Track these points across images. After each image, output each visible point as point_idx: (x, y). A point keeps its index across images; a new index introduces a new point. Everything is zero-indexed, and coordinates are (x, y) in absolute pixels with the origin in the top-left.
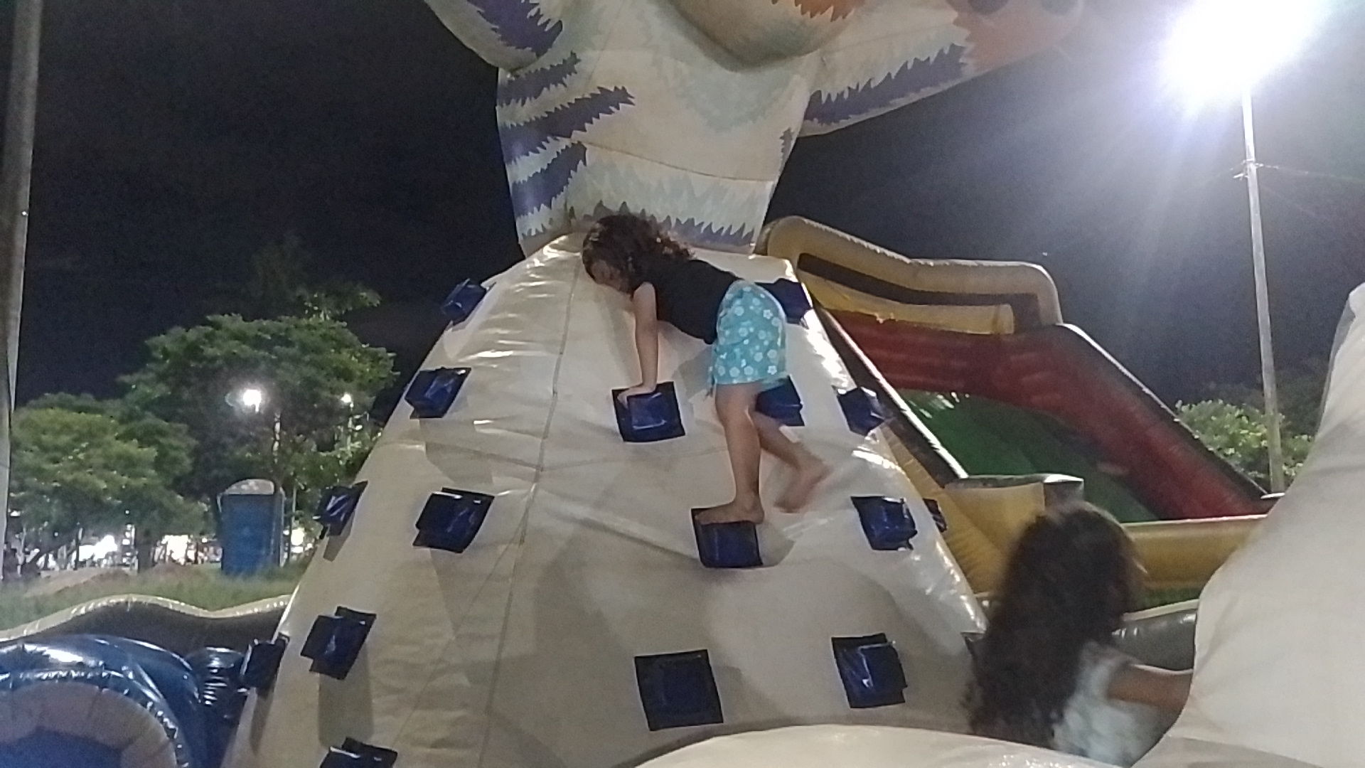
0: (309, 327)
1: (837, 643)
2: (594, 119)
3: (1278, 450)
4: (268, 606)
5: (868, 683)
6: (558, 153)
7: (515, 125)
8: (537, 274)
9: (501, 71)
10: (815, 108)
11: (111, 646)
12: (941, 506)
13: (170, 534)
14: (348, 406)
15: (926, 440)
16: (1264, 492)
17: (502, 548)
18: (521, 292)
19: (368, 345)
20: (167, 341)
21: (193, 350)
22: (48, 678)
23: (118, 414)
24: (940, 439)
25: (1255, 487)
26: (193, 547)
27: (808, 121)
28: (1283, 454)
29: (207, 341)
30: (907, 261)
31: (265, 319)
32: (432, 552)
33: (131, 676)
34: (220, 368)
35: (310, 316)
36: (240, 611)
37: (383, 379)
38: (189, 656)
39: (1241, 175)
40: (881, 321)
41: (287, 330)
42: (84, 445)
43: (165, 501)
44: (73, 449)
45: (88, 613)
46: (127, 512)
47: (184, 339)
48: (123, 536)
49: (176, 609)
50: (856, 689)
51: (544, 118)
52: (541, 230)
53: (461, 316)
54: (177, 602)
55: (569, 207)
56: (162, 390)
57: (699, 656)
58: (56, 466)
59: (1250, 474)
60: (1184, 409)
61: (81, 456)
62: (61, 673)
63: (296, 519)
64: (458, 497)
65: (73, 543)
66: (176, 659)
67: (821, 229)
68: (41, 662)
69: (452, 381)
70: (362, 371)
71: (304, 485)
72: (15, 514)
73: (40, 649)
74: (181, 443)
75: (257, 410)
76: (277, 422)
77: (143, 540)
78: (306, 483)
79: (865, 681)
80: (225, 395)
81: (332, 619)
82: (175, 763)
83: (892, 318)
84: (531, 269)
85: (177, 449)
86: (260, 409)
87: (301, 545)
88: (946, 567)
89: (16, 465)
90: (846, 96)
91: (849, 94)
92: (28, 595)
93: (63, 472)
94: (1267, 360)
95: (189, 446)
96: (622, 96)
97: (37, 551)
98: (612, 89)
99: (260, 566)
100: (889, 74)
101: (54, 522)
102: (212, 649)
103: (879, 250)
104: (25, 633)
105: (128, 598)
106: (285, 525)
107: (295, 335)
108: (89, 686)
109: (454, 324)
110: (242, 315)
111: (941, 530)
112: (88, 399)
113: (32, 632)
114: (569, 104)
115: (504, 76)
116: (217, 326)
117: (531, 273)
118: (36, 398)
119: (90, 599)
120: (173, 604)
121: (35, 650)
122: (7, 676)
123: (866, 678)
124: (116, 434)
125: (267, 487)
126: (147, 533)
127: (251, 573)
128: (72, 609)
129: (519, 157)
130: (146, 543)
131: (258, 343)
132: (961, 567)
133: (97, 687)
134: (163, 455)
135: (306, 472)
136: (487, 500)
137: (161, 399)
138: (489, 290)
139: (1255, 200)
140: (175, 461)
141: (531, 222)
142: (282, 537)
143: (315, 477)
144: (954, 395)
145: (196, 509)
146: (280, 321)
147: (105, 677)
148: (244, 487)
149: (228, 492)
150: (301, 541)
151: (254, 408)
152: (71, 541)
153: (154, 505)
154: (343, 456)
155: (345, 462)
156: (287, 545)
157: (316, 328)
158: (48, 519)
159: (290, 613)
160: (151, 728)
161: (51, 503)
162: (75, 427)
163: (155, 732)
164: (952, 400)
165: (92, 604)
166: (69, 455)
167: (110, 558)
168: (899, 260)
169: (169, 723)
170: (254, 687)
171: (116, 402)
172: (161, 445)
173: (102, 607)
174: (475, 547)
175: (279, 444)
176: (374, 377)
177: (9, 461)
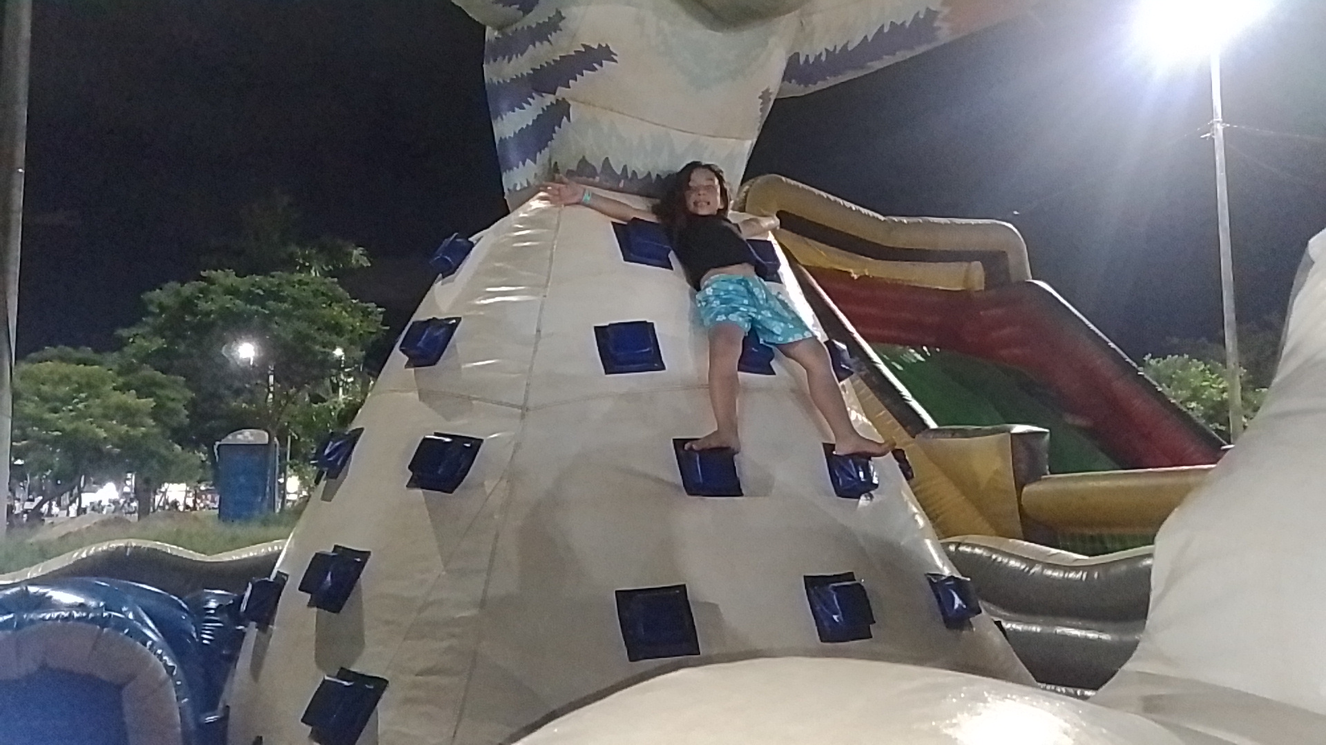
0: (300, 282)
1: (811, 582)
2: (578, 76)
3: (1238, 401)
4: (263, 550)
5: (838, 618)
6: (543, 109)
7: (501, 80)
8: (521, 224)
9: (488, 29)
10: (794, 70)
11: (112, 588)
12: (908, 456)
13: (168, 483)
14: (339, 360)
15: (898, 392)
16: (1224, 442)
18: (506, 242)
19: (358, 300)
20: (162, 296)
21: (188, 305)
22: (50, 619)
23: (116, 367)
24: (911, 391)
25: (1214, 438)
26: (191, 494)
27: (787, 82)
28: (1242, 406)
29: (201, 295)
30: (882, 218)
31: (258, 275)
32: (424, 492)
33: (131, 616)
34: (216, 322)
35: (300, 271)
36: (235, 555)
37: (372, 333)
38: (187, 598)
39: (1208, 135)
40: (856, 277)
41: (280, 284)
42: (83, 395)
43: (163, 451)
44: (73, 399)
45: (89, 556)
46: (127, 461)
47: (178, 293)
48: (124, 484)
49: (174, 553)
50: (826, 624)
51: (528, 74)
52: (525, 185)
53: (450, 270)
54: (175, 547)
55: (553, 163)
56: (158, 343)
57: (678, 592)
58: (57, 415)
59: (1211, 426)
60: (1153, 362)
61: (81, 406)
62: (63, 613)
63: (291, 468)
64: (448, 440)
65: (76, 491)
66: (174, 600)
67: (798, 188)
68: (43, 603)
69: (442, 331)
70: (352, 326)
71: (297, 434)
72: (19, 462)
73: (42, 590)
74: (179, 395)
75: (251, 363)
76: (271, 374)
77: (143, 487)
78: (299, 432)
79: (835, 617)
80: (221, 349)
81: (328, 556)
82: (175, 699)
83: (867, 274)
84: (516, 221)
85: (174, 400)
86: (254, 362)
87: (295, 493)
88: (911, 513)
89: (18, 415)
90: (823, 58)
91: (827, 56)
92: (33, 540)
93: (63, 420)
94: (1229, 315)
95: (185, 398)
96: (605, 54)
97: (41, 498)
98: (596, 47)
99: (256, 513)
100: (866, 37)
101: (56, 469)
102: (208, 591)
103: (854, 207)
104: (29, 576)
105: (128, 543)
106: (280, 473)
107: (287, 291)
108: (90, 626)
109: (443, 277)
110: (235, 271)
111: (908, 478)
112: (87, 352)
113: (35, 575)
114: (554, 61)
115: (491, 34)
116: (210, 281)
117: (517, 224)
118: (36, 349)
119: (92, 543)
120: (171, 548)
121: (37, 592)
122: (11, 616)
123: (836, 614)
124: (114, 385)
125: (263, 437)
126: (147, 481)
127: (248, 519)
128: (75, 553)
129: (506, 115)
130: (145, 492)
131: (250, 298)
132: (927, 514)
133: (98, 627)
134: (159, 406)
135: (300, 422)
136: (477, 443)
137: (158, 351)
138: (476, 244)
139: (1220, 160)
140: (174, 412)
141: (516, 177)
142: (277, 484)
143: (308, 426)
144: (925, 348)
145: (194, 459)
146: (273, 277)
147: (106, 617)
148: (240, 437)
149: (224, 441)
150: (295, 489)
151: (249, 362)
152: (74, 488)
153: (152, 454)
154: (336, 406)
155: (337, 414)
156: (282, 492)
157: (307, 284)
158: (50, 467)
159: (286, 555)
160: (151, 666)
161: (54, 452)
162: (74, 378)
163: (156, 670)
164: (924, 354)
165: (93, 548)
166: (70, 405)
167: (112, 504)
168: (874, 217)
169: (168, 661)
170: (253, 624)
171: (116, 354)
172: (159, 397)
173: (103, 551)
174: (465, 487)
175: (274, 396)
176: (364, 331)
177: (11, 412)
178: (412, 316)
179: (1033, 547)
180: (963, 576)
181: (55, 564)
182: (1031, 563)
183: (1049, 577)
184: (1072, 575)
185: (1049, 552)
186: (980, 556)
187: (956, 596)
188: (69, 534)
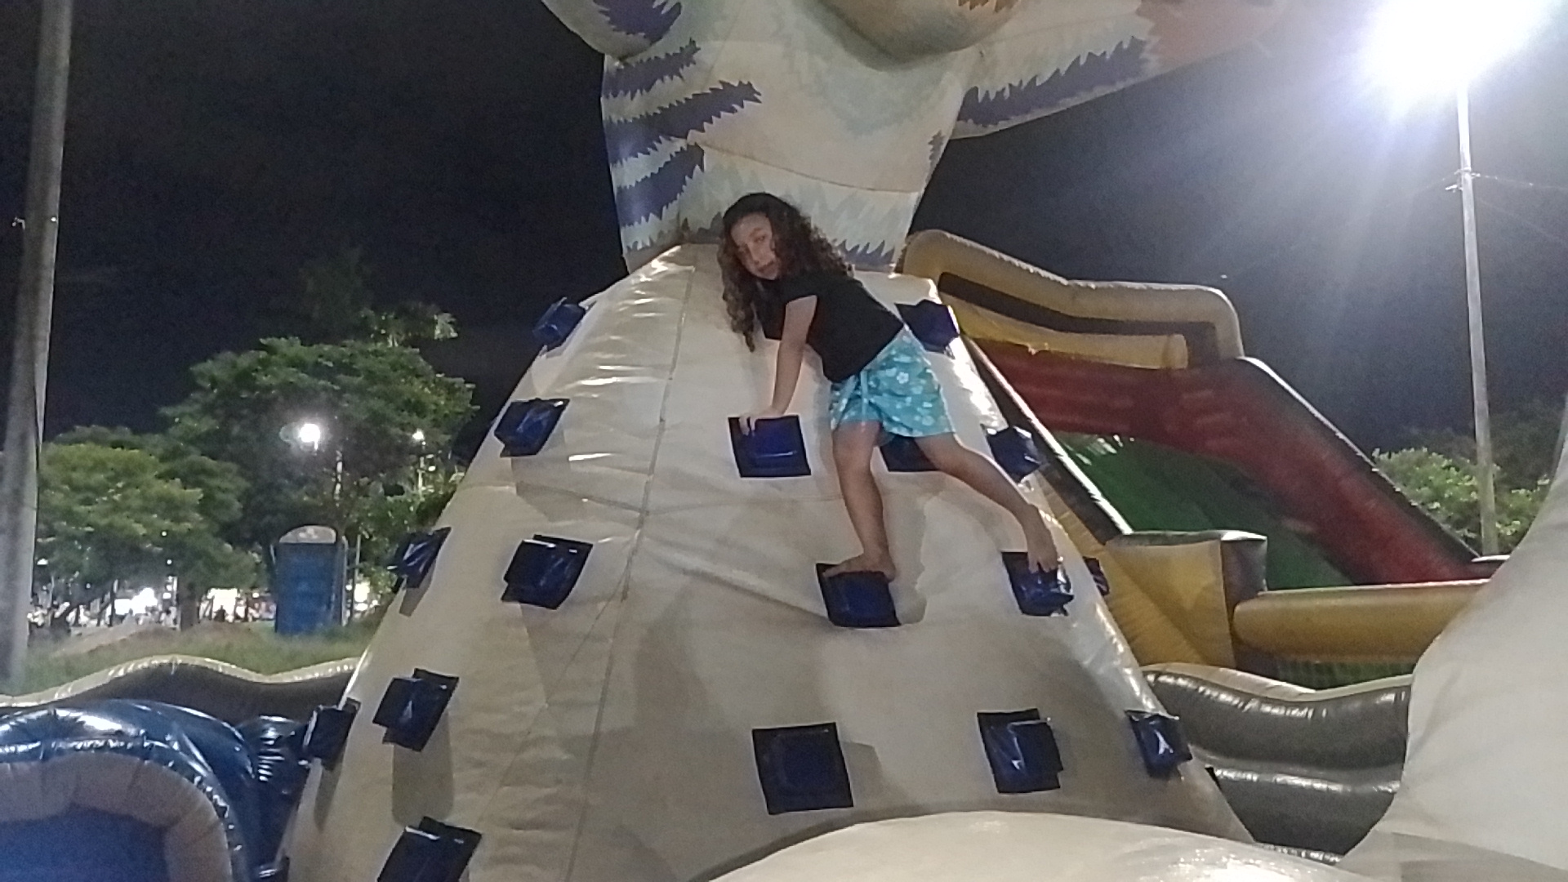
0: (376, 353)
1: (986, 720)
2: (714, 118)
3: (1491, 506)
4: (330, 670)
5: (1019, 764)
6: (671, 156)
7: (622, 119)
8: (642, 290)
9: (607, 58)
10: (971, 107)
11: (154, 713)
12: (1104, 566)
13: (217, 587)
14: (419, 445)
15: (1085, 490)
16: (1477, 554)
17: (601, 605)
18: (625, 310)
19: (444, 375)
20: (215, 368)
21: (244, 378)
22: (82, 748)
23: (159, 451)
24: (1100, 488)
25: (1464, 548)
26: (242, 602)
27: (961, 122)
28: (1496, 509)
29: (259, 368)
30: (1064, 282)
31: (326, 343)
32: (522, 608)
33: (176, 746)
34: (275, 399)
35: (376, 341)
36: (298, 675)
37: (460, 413)
38: (241, 725)
39: (1455, 186)
40: (1034, 352)
41: (352, 355)
42: (120, 485)
43: (212, 550)
44: (109, 488)
45: (127, 675)
46: (169, 562)
47: (234, 365)
48: (164, 589)
49: (227, 672)
50: (1005, 772)
51: (655, 114)
52: (648, 244)
53: (556, 340)
54: (227, 664)
55: (682, 218)
56: (206, 425)
57: (827, 731)
58: (90, 508)
59: (1458, 532)
60: (1384, 457)
61: (117, 497)
62: (97, 742)
63: (361, 571)
64: (552, 545)
65: (108, 596)
66: (227, 728)
67: (965, 246)
68: (74, 730)
69: (547, 413)
70: (437, 405)
71: (368, 532)
72: (43, 562)
73: (73, 714)
74: (231, 485)
75: (316, 447)
76: (340, 461)
77: (186, 593)
78: (371, 530)
79: (1015, 763)
80: (279, 431)
81: (409, 682)
82: (227, 846)
83: (1047, 349)
84: (636, 285)
85: (225, 491)
86: (319, 446)
87: (365, 602)
88: (1107, 637)
89: (44, 507)
90: (1007, 93)
91: (1011, 92)
92: (58, 654)
93: (95, 514)
94: (1478, 401)
95: (238, 489)
96: (747, 92)
97: (67, 604)
98: (736, 84)
99: (320, 625)
100: (1058, 70)
101: (85, 571)
102: (266, 718)
103: (1032, 269)
104: (56, 697)
105: (172, 660)
106: (348, 579)
107: (360, 363)
108: (129, 757)
109: (549, 350)
110: (301, 339)
111: (1103, 593)
112: (125, 433)
113: (64, 696)
114: (686, 99)
115: (611, 64)
116: (272, 350)
117: (637, 289)
118: (65, 431)
119: (129, 659)
120: (223, 667)
121: (68, 716)
122: (38, 744)
123: (1016, 759)
124: (156, 473)
125: (330, 535)
126: (191, 587)
127: (310, 632)
128: (109, 671)
129: (626, 159)
130: (189, 597)
131: (318, 371)
132: (1125, 634)
133: (138, 759)
134: (208, 497)
135: (372, 518)
136: (584, 549)
137: (208, 433)
138: (589, 309)
139: (1469, 215)
140: (226, 505)
141: (638, 233)
142: (344, 592)
143: (382, 523)
144: (1117, 438)
145: (246, 561)
146: (344, 346)
147: (147, 747)
148: (302, 535)
149: (282, 540)
150: (365, 597)
151: (313, 446)
152: (105, 593)
153: (199, 555)
154: (415, 499)
155: (416, 508)
156: (350, 601)
157: (383, 355)
158: (79, 568)
159: (359, 678)
160: (199, 805)
161: (83, 551)
162: (111, 465)
163: (203, 810)
164: (1115, 444)
165: (132, 665)
166: (104, 496)
167: (149, 614)
168: (1055, 281)
169: (219, 800)
170: (318, 761)
171: (157, 437)
172: (208, 486)
173: (144, 668)
174: (572, 602)
175: (342, 487)
176: (450, 412)
177: (36, 502)
178: (510, 394)
179: (1249, 678)
180: (1169, 713)
181: (88, 683)
182: (1248, 697)
183: (1268, 714)
184: (1295, 712)
185: (1266, 684)
186: (1184, 689)
187: (1161, 739)
188: (100, 647)
